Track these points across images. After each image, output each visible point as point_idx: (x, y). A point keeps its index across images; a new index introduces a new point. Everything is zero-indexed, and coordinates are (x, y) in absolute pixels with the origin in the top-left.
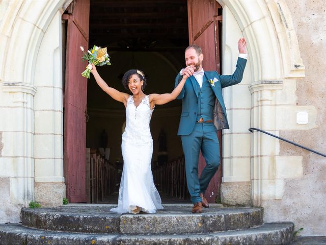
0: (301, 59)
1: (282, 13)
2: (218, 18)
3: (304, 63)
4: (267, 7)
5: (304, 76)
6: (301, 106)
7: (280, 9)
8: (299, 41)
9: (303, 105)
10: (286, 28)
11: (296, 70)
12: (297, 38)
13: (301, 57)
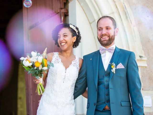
0: (143, 51)
1: (127, 11)
2: (63, 11)
3: (145, 54)
4: (116, 4)
5: (146, 65)
6: (146, 92)
7: (126, 8)
8: (140, 36)
9: (147, 91)
10: (131, 24)
11: (141, 60)
12: (138, 33)
13: (143, 49)
